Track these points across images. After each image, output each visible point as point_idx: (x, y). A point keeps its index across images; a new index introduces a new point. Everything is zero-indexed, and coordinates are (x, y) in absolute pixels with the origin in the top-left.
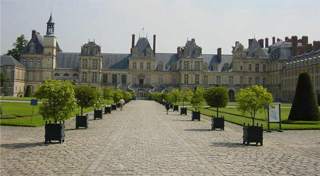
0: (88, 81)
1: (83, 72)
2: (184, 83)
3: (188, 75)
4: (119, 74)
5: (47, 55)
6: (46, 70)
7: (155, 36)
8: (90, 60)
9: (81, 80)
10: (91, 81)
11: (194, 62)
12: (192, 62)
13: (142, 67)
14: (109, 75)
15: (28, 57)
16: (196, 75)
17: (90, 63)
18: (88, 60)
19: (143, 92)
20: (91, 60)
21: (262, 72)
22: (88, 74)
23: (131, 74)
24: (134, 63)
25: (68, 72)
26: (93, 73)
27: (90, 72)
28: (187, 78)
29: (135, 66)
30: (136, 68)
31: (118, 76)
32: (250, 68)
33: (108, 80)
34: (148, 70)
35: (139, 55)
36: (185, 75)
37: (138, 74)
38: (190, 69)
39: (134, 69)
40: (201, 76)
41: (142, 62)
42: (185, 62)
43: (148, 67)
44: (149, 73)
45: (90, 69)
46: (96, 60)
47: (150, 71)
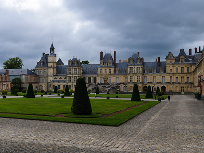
0: (72, 82)
1: (69, 77)
3: (132, 76)
4: (92, 77)
5: (50, 67)
6: (50, 76)
7: (115, 52)
9: (68, 81)
10: (73, 82)
11: (136, 68)
12: (135, 68)
13: (106, 72)
14: (86, 78)
15: (39, 69)
16: (138, 76)
17: (73, 71)
18: (72, 69)
20: (73, 69)
21: (186, 73)
22: (72, 78)
23: (99, 77)
24: (101, 70)
25: (61, 77)
26: (75, 77)
27: (73, 76)
28: (132, 79)
29: (101, 72)
30: (102, 73)
31: (91, 78)
32: (177, 71)
33: (86, 81)
34: (110, 74)
35: (104, 64)
36: (130, 76)
37: (103, 76)
38: (134, 72)
39: (101, 74)
40: (141, 77)
41: (106, 69)
42: (130, 68)
43: (110, 72)
44: (110, 76)
45: (73, 74)
46: (76, 69)
47: (111, 75)
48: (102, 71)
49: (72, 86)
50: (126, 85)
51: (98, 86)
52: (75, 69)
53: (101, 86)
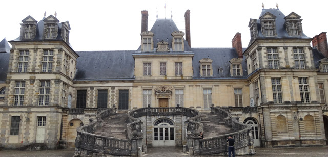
0: (26, 101)
1: (17, 81)
2: (271, 99)
3: (279, 80)
4: (113, 88)
7: (187, 15)
8: (36, 50)
9: (10, 100)
11: (290, 49)
12: (285, 48)
13: (163, 71)
14: (89, 93)
16: (300, 79)
17: (35, 60)
18: (32, 52)
19: (169, 126)
20: (39, 53)
22: (28, 86)
23: (139, 88)
24: (145, 64)
26: (42, 81)
27: (32, 81)
28: (280, 88)
29: (148, 71)
30: (150, 74)
31: (110, 93)
33: (88, 102)
34: (179, 77)
35: (156, 46)
36: (273, 79)
37: (155, 86)
38: (283, 65)
39: (147, 77)
40: (312, 83)
41: (164, 60)
42: (269, 48)
43: (179, 71)
44: (179, 85)
45: (34, 72)
46: (52, 50)
47: (183, 80)
48: (150, 70)
49: (28, 120)
50: (254, 115)
51: (143, 119)
52: (45, 50)
53: (154, 119)
